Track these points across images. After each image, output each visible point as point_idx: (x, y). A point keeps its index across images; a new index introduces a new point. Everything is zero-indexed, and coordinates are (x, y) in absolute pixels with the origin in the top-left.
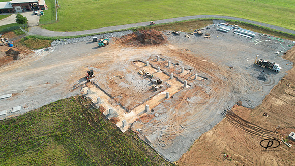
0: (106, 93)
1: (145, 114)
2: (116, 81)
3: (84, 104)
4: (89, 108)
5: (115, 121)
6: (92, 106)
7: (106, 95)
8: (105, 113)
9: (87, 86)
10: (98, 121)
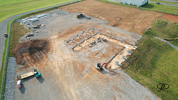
0: (114, 57)
1: (123, 42)
2: (101, 55)
3: (127, 66)
4: (129, 62)
5: (133, 50)
6: (127, 61)
7: (116, 57)
8: (130, 54)
9: (111, 68)
10: (135, 57)
